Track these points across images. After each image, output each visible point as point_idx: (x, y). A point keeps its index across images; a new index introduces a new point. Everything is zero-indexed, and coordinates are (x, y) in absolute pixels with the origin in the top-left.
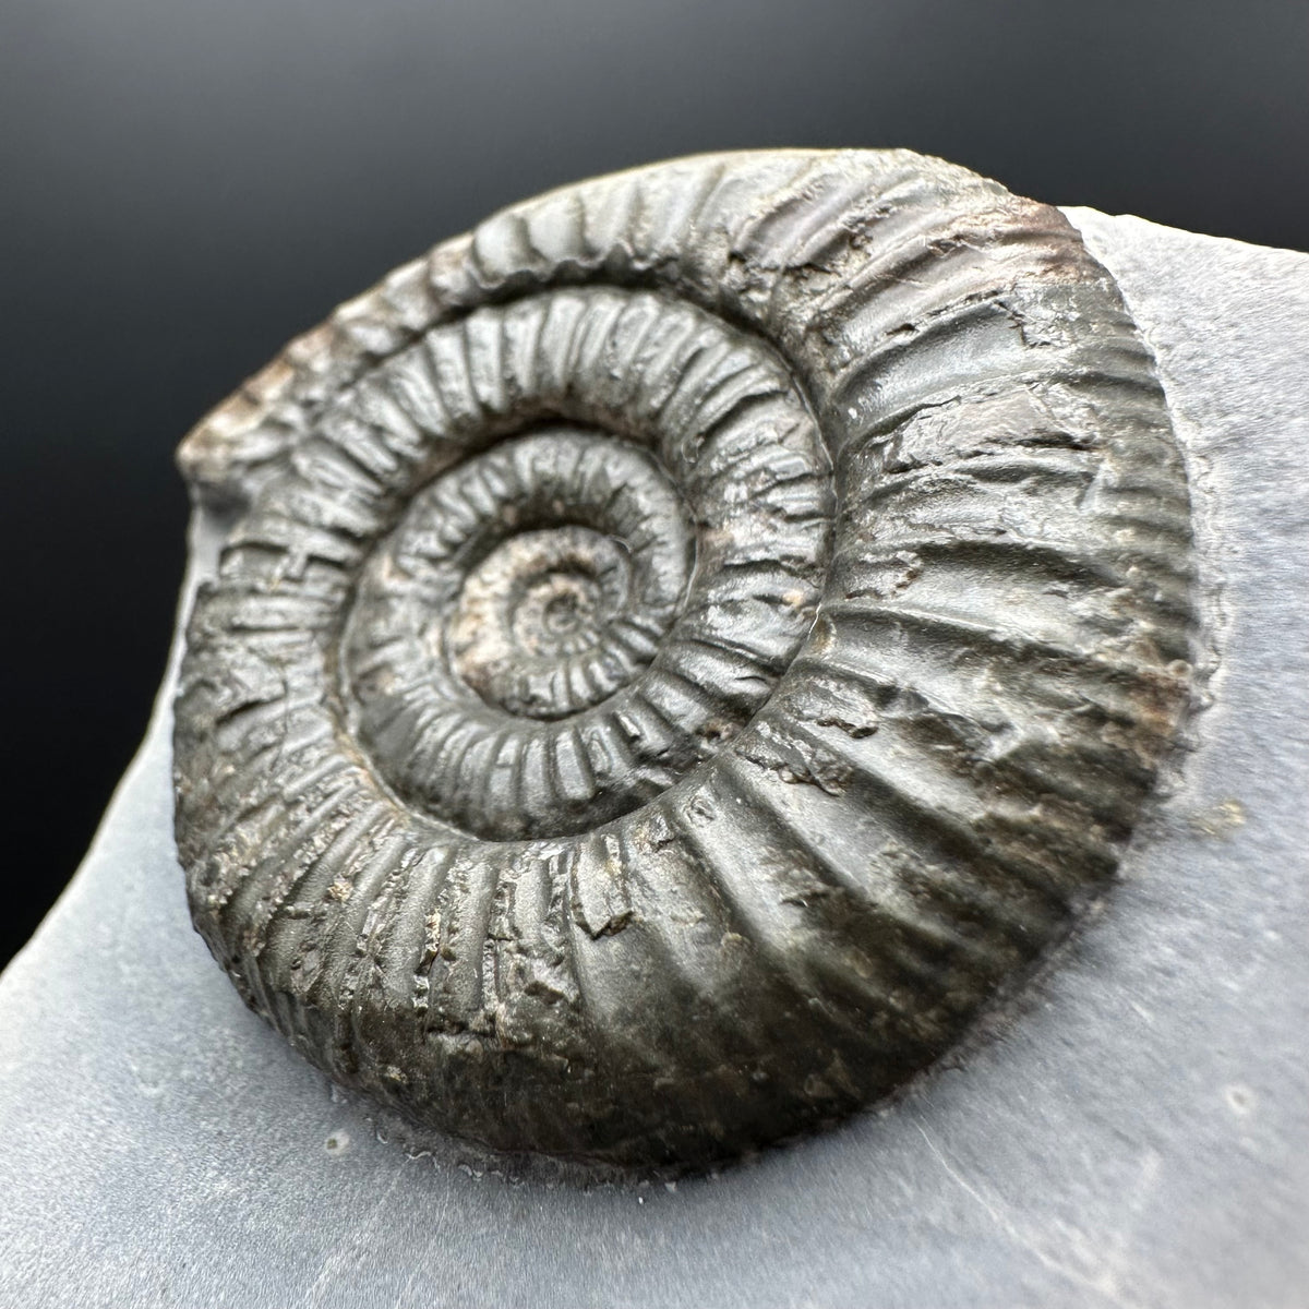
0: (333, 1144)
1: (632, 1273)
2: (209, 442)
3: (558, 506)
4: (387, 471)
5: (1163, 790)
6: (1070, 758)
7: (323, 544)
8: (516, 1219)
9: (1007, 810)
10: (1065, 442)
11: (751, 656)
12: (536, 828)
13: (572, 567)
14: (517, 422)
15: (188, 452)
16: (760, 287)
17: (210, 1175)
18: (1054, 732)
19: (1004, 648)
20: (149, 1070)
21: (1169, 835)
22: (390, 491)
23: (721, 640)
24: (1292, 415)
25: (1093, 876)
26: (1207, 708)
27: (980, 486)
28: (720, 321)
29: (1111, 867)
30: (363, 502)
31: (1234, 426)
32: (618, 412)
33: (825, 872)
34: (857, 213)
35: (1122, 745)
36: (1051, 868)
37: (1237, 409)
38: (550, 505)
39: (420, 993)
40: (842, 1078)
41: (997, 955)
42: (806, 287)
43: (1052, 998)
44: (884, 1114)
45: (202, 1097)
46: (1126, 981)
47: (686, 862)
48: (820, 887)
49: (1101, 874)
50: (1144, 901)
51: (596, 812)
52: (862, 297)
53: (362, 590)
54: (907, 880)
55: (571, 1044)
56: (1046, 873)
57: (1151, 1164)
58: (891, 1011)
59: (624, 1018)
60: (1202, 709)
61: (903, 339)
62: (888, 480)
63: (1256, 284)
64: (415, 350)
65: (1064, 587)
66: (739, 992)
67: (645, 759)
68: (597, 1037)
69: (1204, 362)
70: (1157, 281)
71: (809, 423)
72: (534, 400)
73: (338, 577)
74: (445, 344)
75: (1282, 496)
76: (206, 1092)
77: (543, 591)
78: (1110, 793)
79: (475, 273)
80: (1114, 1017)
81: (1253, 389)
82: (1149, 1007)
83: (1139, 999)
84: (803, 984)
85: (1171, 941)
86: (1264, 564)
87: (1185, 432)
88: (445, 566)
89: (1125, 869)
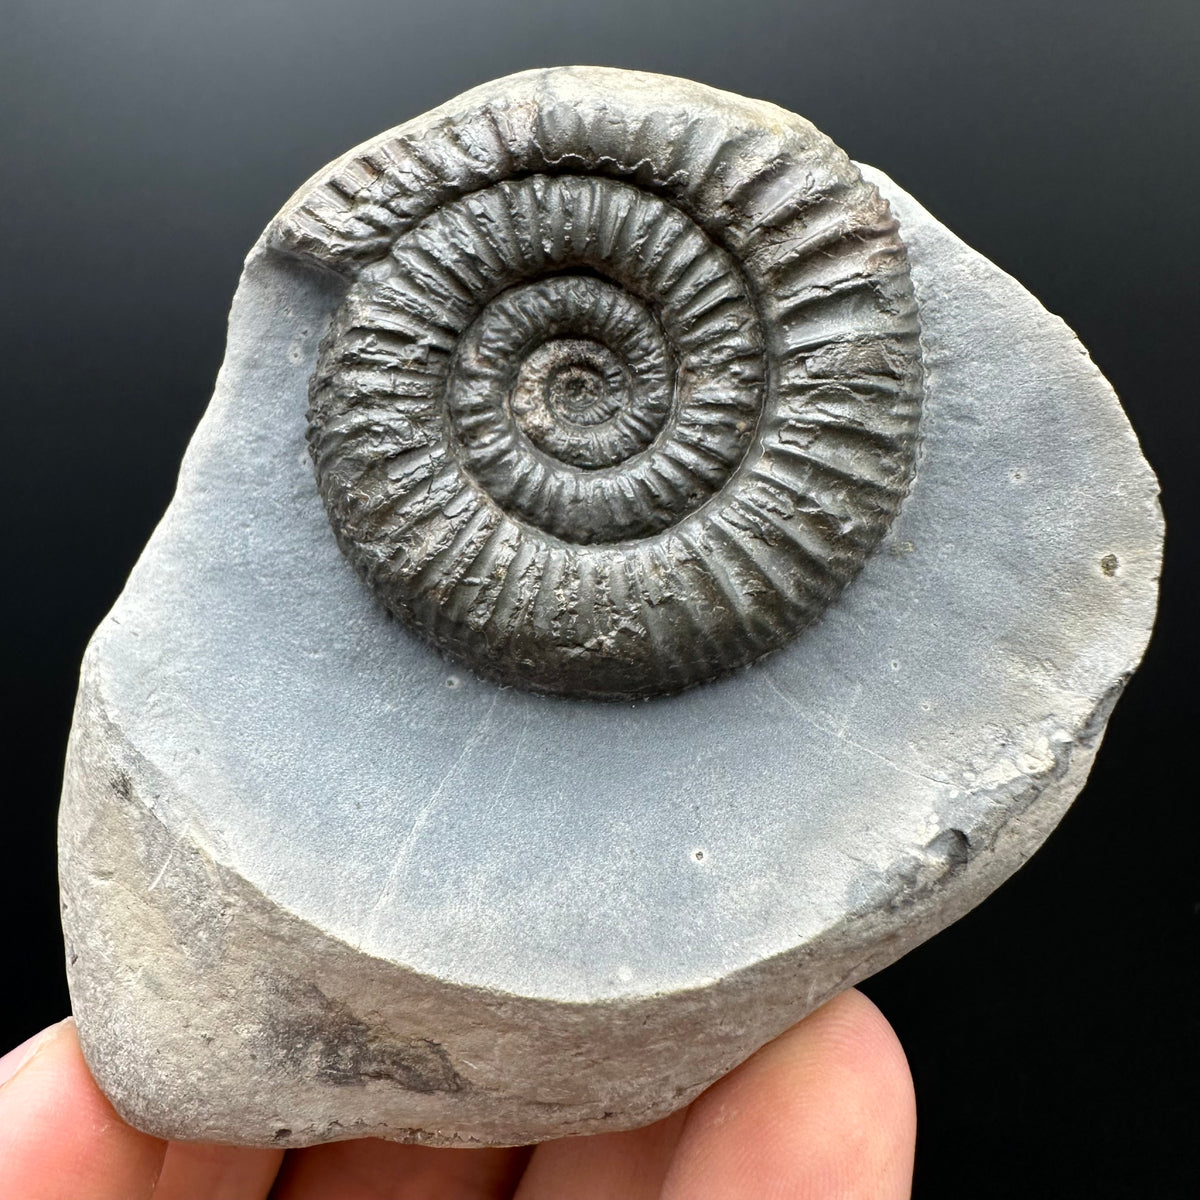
0: (451, 683)
1: (635, 738)
3: (586, 329)
4: (477, 289)
7: (438, 339)
8: (569, 717)
10: (892, 375)
11: (720, 458)
12: (595, 537)
13: (587, 365)
17: (376, 702)
18: (865, 521)
19: (855, 483)
20: (307, 642)
21: (881, 553)
23: (705, 447)
24: (973, 359)
25: (854, 574)
26: (906, 496)
27: (854, 394)
31: (946, 356)
32: (636, 280)
33: (768, 582)
35: (882, 522)
36: (845, 574)
37: (949, 348)
38: (581, 327)
39: (556, 630)
41: (816, 609)
43: (823, 620)
45: (354, 659)
46: (856, 615)
47: (698, 572)
48: (765, 589)
49: (858, 572)
50: (867, 581)
51: (630, 531)
52: (803, 259)
54: (798, 585)
55: (639, 654)
56: (842, 576)
57: (859, 688)
58: (775, 634)
59: (665, 642)
61: (822, 294)
63: (971, 278)
65: (880, 452)
66: (718, 631)
67: (660, 507)
68: (652, 652)
69: (939, 315)
71: (753, 319)
73: (445, 360)
75: (959, 400)
76: (357, 657)
77: (565, 376)
78: (872, 541)
79: (541, 149)
80: (849, 630)
81: (959, 339)
82: (864, 626)
83: (861, 624)
85: (877, 600)
86: (944, 432)
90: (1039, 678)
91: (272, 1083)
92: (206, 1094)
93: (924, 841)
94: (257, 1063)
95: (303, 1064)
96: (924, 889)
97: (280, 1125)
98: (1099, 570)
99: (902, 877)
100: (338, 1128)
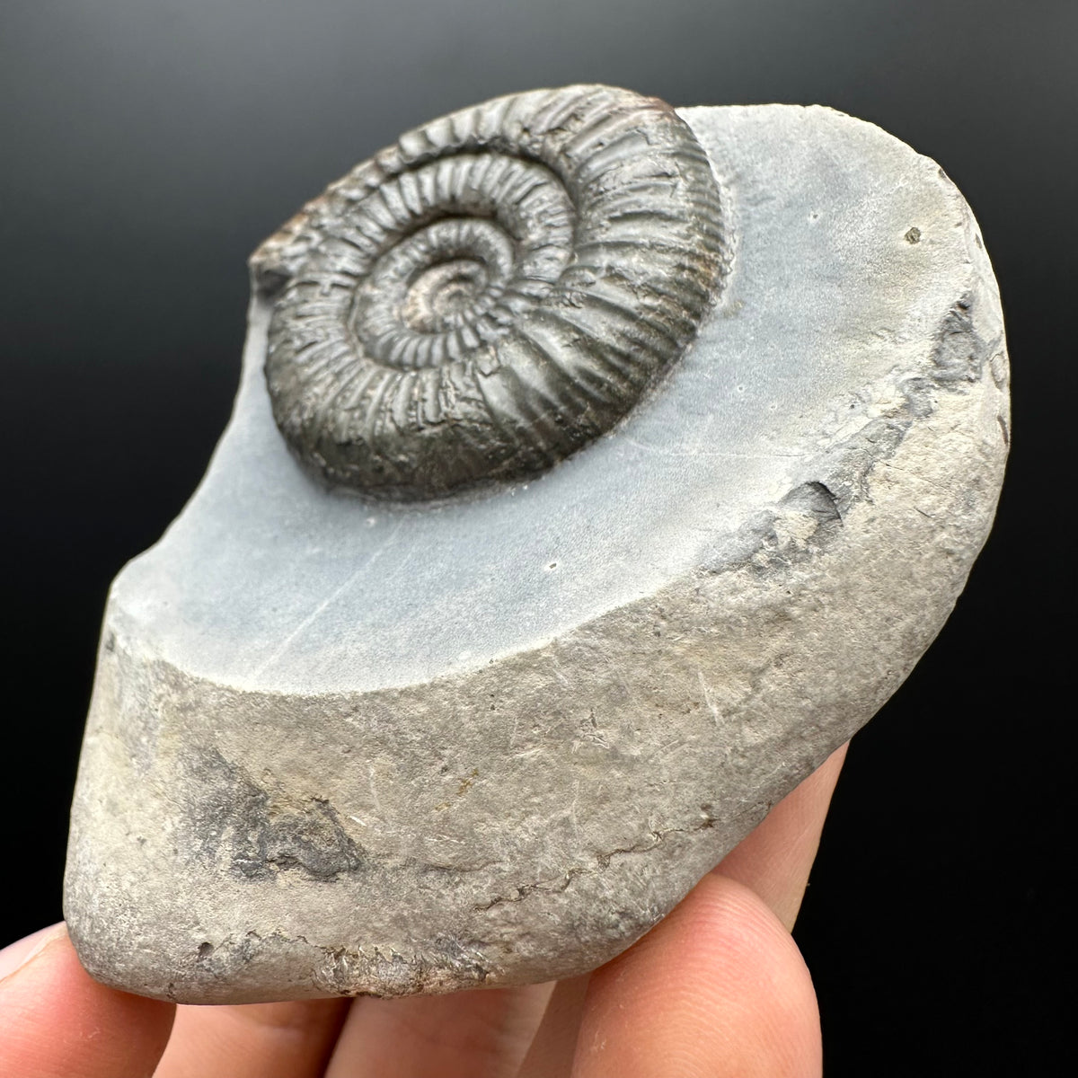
0: (368, 524)
2: (267, 252)
4: (367, 246)
5: (713, 302)
6: (671, 282)
7: (338, 279)
9: (648, 301)
10: (665, 175)
13: (460, 278)
14: (427, 218)
15: (255, 259)
16: (537, 142)
18: (665, 273)
19: (643, 245)
21: (716, 318)
22: (368, 256)
24: (758, 163)
25: (685, 331)
26: (729, 273)
27: (631, 193)
28: (520, 161)
29: (693, 329)
30: (354, 261)
31: (737, 172)
32: (476, 205)
33: (579, 331)
34: (577, 105)
35: (692, 279)
36: (668, 325)
37: (738, 165)
40: (592, 415)
41: (649, 360)
42: (557, 137)
44: (611, 437)
46: (701, 368)
47: (522, 344)
48: (577, 336)
49: (690, 332)
52: (580, 137)
53: (358, 298)
54: (610, 330)
55: (482, 417)
56: (665, 327)
57: (710, 419)
58: (608, 382)
59: (501, 402)
60: (726, 274)
61: (600, 148)
62: (595, 199)
64: (375, 195)
66: (548, 384)
68: (491, 411)
69: (726, 152)
70: (708, 126)
71: (562, 194)
72: (436, 207)
73: (347, 294)
74: (390, 191)
77: (446, 292)
78: (689, 298)
79: (402, 157)
80: (697, 381)
81: (744, 157)
82: (709, 373)
84: (572, 373)
87: (719, 179)
88: (398, 284)
89: (699, 332)
90: (876, 345)
91: (191, 880)
92: (137, 900)
93: (778, 497)
94: (179, 858)
95: (218, 854)
96: (792, 548)
97: (201, 937)
98: (906, 244)
99: (756, 531)
100: (256, 941)
